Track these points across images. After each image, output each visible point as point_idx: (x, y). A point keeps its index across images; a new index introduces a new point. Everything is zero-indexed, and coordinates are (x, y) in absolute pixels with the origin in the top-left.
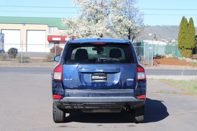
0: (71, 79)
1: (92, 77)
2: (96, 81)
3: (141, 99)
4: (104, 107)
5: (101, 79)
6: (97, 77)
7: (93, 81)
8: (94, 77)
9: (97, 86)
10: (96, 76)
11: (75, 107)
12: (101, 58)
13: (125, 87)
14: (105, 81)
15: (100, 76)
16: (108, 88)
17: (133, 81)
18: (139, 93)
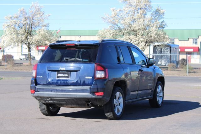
0: (42, 77)
1: (57, 75)
2: (60, 78)
3: (98, 96)
4: (69, 102)
5: (65, 77)
6: (62, 75)
7: (59, 78)
8: (59, 74)
9: (60, 82)
10: (60, 74)
11: (47, 101)
12: (66, 58)
13: (84, 84)
14: (68, 78)
15: (64, 74)
16: (69, 85)
17: (91, 79)
18: (96, 90)
